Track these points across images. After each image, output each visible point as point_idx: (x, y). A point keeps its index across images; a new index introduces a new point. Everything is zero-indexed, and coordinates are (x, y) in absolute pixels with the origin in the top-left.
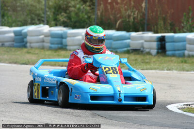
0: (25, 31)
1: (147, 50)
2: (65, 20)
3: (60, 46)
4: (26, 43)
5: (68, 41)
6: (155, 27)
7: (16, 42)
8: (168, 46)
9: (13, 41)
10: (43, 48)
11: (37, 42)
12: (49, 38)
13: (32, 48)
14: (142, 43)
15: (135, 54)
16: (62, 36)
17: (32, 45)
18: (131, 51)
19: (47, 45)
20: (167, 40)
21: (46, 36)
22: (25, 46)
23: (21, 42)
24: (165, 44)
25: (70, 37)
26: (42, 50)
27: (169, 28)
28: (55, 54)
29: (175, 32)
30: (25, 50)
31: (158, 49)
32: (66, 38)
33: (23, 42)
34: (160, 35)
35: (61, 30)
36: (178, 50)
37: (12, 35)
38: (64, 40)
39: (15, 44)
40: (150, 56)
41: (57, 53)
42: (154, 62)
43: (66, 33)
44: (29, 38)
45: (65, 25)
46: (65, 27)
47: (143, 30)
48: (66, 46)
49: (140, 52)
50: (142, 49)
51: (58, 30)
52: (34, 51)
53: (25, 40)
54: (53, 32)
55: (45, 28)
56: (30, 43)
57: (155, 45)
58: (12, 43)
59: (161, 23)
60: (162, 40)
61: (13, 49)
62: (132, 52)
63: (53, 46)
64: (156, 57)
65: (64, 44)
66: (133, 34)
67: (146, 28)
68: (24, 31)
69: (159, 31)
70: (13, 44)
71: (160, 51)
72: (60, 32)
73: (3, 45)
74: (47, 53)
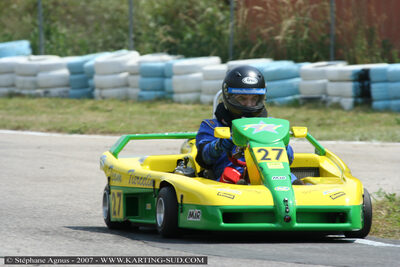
0: (91, 63)
1: (335, 100)
2: (170, 39)
3: (159, 93)
4: (93, 89)
5: (176, 83)
6: (351, 50)
7: (73, 89)
8: (376, 89)
9: (68, 86)
10: (126, 99)
11: (115, 87)
12: (138, 79)
13: (103, 98)
14: (325, 86)
15: (309, 108)
16: (163, 74)
17: (106, 92)
18: (301, 102)
19: (134, 92)
20: (373, 77)
21: (132, 74)
22: (91, 96)
23: (82, 86)
24: (369, 87)
25: (178, 74)
26: (124, 103)
27: (378, 53)
28: (147, 110)
29: (391, 61)
30: (89, 103)
31: (356, 96)
32: (170, 77)
33: (87, 86)
34: (358, 67)
35: (163, 61)
36: (396, 98)
37: (65, 72)
38: (167, 82)
39: (72, 92)
40: (340, 112)
41: (152, 109)
42: (344, 123)
43: (170, 66)
44: (97, 80)
45: (172, 50)
46: (170, 53)
47: (327, 58)
48: (172, 93)
49: (320, 104)
50: (324, 97)
51: (156, 62)
52: (107, 105)
53: (90, 82)
54: (143, 65)
55: (131, 58)
56: (101, 89)
57: (349, 88)
58: (65, 89)
59: (362, 43)
60: (363, 78)
61: (65, 102)
62: (304, 104)
63: (145, 93)
64: (351, 113)
65: (167, 89)
66: (307, 66)
67: (332, 54)
68: (87, 64)
69: (359, 59)
70: (66, 92)
71: (360, 100)
72: (160, 65)
73: (46, 93)
74: (131, 109)
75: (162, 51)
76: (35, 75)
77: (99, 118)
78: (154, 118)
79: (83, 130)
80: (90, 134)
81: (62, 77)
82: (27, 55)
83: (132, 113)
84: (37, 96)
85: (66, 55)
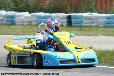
1: (62, 24)
2: (14, 7)
3: (12, 23)
5: (16, 20)
6: (66, 10)
8: (73, 21)
12: (5, 18)
16: (13, 17)
20: (72, 17)
24: (71, 20)
25: (17, 17)
27: (74, 11)
29: (77, 13)
31: (67, 23)
34: (68, 15)
36: (79, 23)
38: (14, 19)
40: (63, 27)
41: (9, 27)
45: (15, 10)
47: (59, 12)
48: (15, 22)
57: (65, 20)
59: (69, 7)
60: (69, 17)
64: (66, 28)
66: (54, 14)
67: (60, 11)
69: (68, 12)
71: (68, 24)
72: (12, 14)
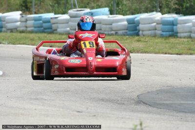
0: (138, 18)
4: (139, 31)
10: (155, 36)
11: (150, 30)
13: (144, 35)
17: (145, 33)
19: (159, 32)
21: (157, 24)
22: (138, 35)
23: (134, 30)
26: (153, 38)
28: (164, 41)
30: (137, 38)
32: (176, 25)
33: (136, 30)
35: (173, 17)
39: (129, 32)
43: (176, 20)
44: (141, 26)
46: (177, 13)
51: (170, 18)
52: (145, 39)
53: (138, 28)
54: (163, 19)
55: (157, 16)
56: (143, 31)
58: (126, 31)
61: (125, 38)
63: (164, 33)
65: (175, 31)
68: (136, 19)
70: (126, 33)
73: (116, 33)
74: (156, 41)
75: (173, 13)
76: (111, 24)
77: (141, 45)
78: (167, 45)
79: (132, 51)
80: (136, 53)
81: (125, 25)
82: (107, 15)
83: (157, 43)
84: (112, 35)
85: (127, 15)
